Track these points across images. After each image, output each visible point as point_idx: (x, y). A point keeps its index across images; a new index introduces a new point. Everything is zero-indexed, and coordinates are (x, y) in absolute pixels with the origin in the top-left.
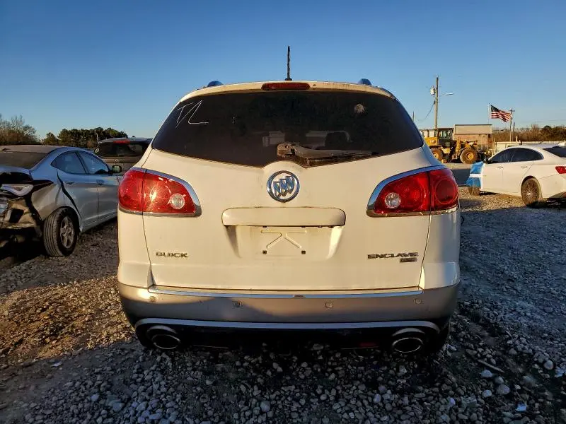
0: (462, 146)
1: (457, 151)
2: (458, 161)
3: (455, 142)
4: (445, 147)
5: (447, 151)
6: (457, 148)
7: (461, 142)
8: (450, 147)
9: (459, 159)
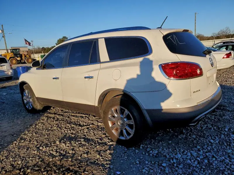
0: (25, 56)
1: (23, 58)
2: (25, 63)
3: (22, 55)
4: (17, 57)
5: (19, 59)
6: (23, 57)
7: (24, 55)
8: (20, 57)
9: (25, 62)
